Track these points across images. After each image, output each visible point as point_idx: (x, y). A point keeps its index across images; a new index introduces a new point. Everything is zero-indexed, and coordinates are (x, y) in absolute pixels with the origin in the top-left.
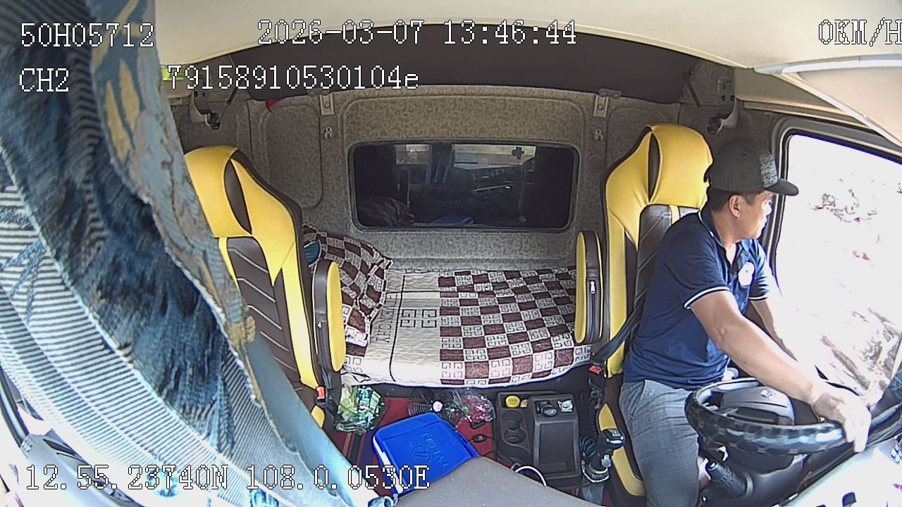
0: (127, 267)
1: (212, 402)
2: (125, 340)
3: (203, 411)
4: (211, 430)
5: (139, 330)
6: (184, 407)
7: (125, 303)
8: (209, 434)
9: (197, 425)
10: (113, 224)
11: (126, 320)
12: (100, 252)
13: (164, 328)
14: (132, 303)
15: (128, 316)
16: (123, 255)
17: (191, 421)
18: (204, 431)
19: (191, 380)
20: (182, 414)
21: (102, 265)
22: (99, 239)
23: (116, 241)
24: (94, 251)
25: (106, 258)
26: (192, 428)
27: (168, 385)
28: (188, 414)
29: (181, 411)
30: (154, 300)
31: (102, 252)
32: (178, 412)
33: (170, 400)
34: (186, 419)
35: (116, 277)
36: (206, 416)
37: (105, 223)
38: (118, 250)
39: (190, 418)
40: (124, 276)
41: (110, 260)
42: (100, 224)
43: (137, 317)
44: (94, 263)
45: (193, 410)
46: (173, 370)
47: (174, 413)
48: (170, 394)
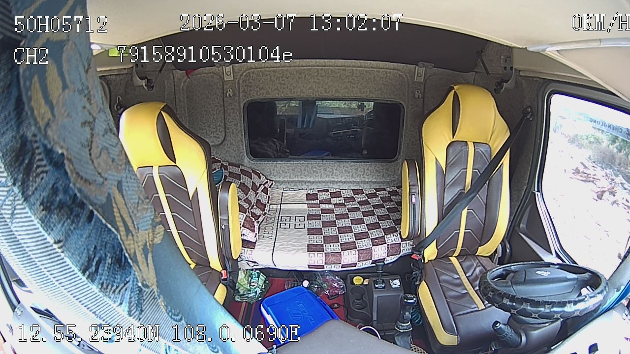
0: (63, 190)
1: (125, 282)
2: (58, 239)
3: (117, 287)
4: (123, 301)
5: (70, 232)
6: (102, 284)
7: (60, 214)
8: (121, 304)
9: (112, 297)
10: (53, 161)
11: (60, 225)
12: (43, 180)
13: (90, 231)
14: (65, 214)
15: (62, 223)
16: (60, 183)
17: (107, 294)
18: (117, 301)
19: (109, 266)
20: (101, 289)
21: (45, 188)
22: (43, 172)
23: (56, 174)
24: (38, 180)
25: (47, 184)
26: (108, 299)
27: (90, 269)
28: (104, 289)
29: (100, 287)
30: (83, 211)
31: (45, 180)
32: (97, 287)
33: (90, 278)
34: (103, 292)
35: (54, 197)
36: (120, 291)
37: (48, 161)
38: (57, 179)
39: (106, 292)
40: (60, 197)
41: (50, 186)
42: (44, 163)
43: (68, 224)
44: (38, 188)
45: (110, 287)
46: (95, 259)
47: (94, 288)
48: (91, 275)
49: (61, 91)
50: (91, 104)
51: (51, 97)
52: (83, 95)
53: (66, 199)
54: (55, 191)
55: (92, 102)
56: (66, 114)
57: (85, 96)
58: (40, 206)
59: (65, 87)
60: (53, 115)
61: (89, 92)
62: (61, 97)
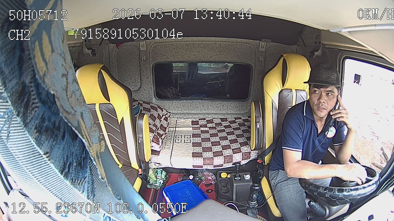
0: (48, 119)
1: (85, 178)
2: (46, 151)
3: (80, 182)
4: (84, 189)
7: (46, 135)
8: (83, 191)
9: (78, 187)
10: (42, 100)
11: (47, 142)
12: (36, 113)
13: (64, 146)
14: (49, 135)
15: (48, 141)
16: (46, 114)
17: (75, 186)
18: (81, 190)
19: (75, 168)
20: (72, 183)
21: (37, 118)
22: (36, 107)
23: (43, 108)
24: (33, 112)
25: (39, 115)
26: (76, 189)
27: (65, 170)
28: (74, 183)
29: (71, 181)
30: (60, 133)
31: (37, 113)
32: (70, 181)
33: (66, 176)
34: (73, 185)
35: (43, 123)
36: (82, 183)
37: (38, 100)
38: (44, 112)
39: (75, 184)
40: (46, 123)
41: (40, 116)
42: (36, 101)
43: (52, 141)
44: (33, 118)
45: (76, 181)
46: (67, 164)
47: (68, 182)
48: (66, 174)
49: (51, 53)
50: (66, 63)
51: (45, 57)
52: (62, 57)
53: (50, 125)
54: (43, 120)
55: (66, 62)
56: (54, 69)
57: (63, 58)
58: (35, 129)
59: (53, 51)
60: (47, 68)
61: (65, 55)
62: (51, 57)
